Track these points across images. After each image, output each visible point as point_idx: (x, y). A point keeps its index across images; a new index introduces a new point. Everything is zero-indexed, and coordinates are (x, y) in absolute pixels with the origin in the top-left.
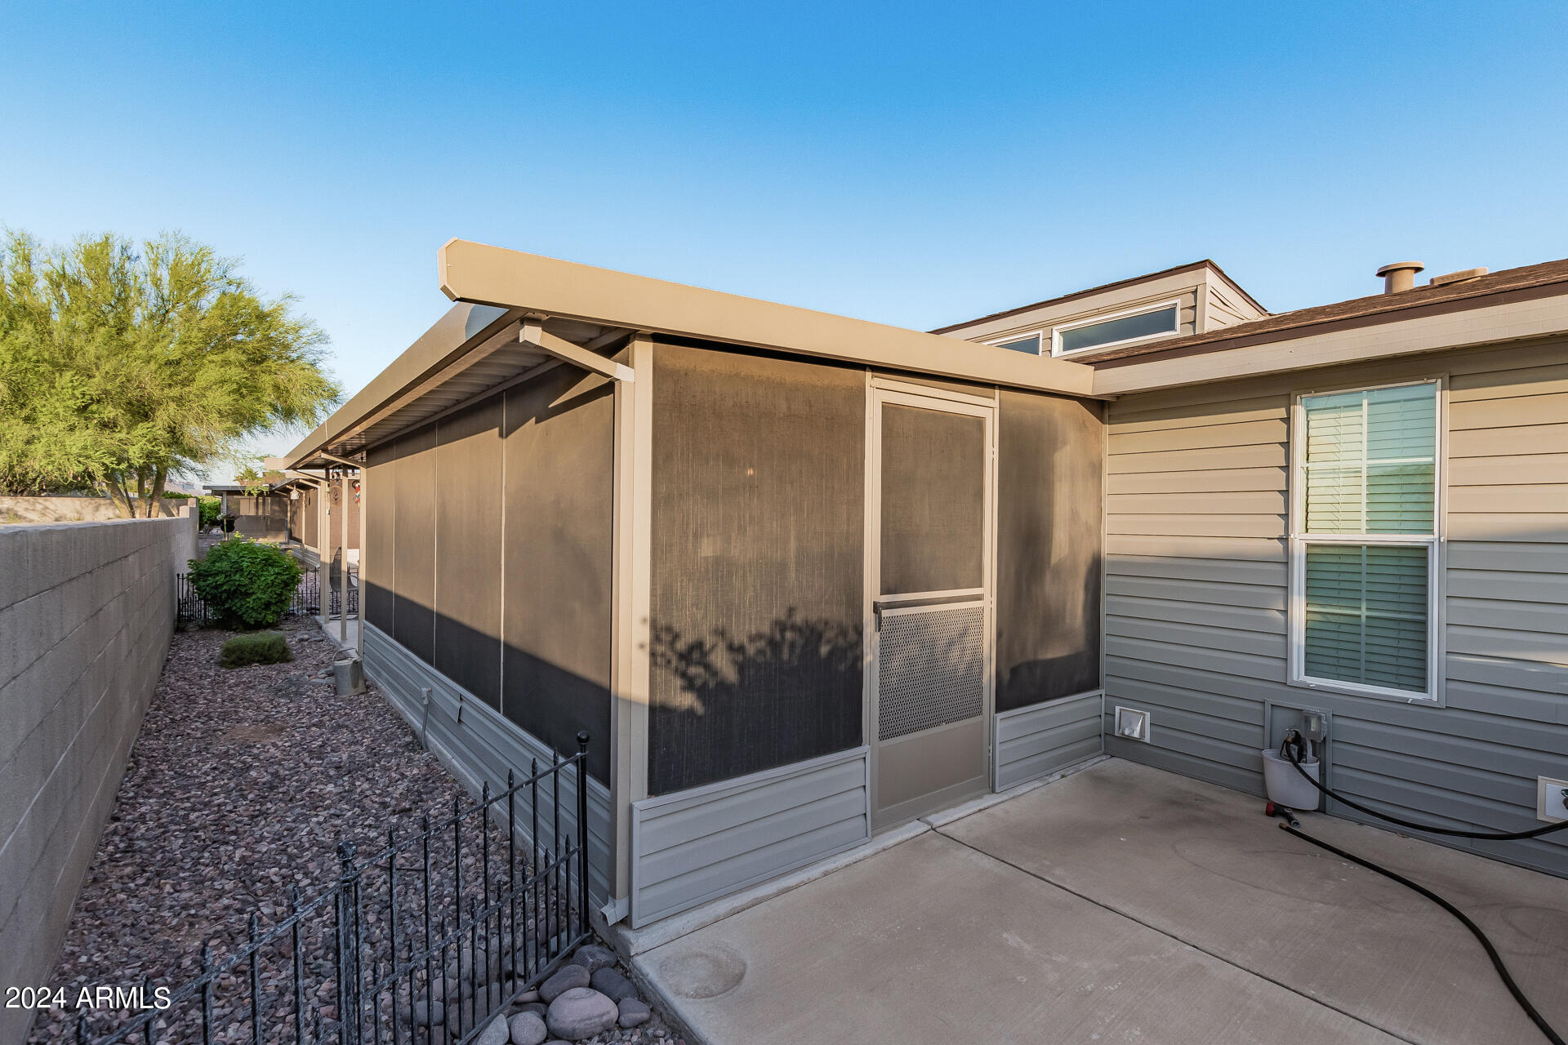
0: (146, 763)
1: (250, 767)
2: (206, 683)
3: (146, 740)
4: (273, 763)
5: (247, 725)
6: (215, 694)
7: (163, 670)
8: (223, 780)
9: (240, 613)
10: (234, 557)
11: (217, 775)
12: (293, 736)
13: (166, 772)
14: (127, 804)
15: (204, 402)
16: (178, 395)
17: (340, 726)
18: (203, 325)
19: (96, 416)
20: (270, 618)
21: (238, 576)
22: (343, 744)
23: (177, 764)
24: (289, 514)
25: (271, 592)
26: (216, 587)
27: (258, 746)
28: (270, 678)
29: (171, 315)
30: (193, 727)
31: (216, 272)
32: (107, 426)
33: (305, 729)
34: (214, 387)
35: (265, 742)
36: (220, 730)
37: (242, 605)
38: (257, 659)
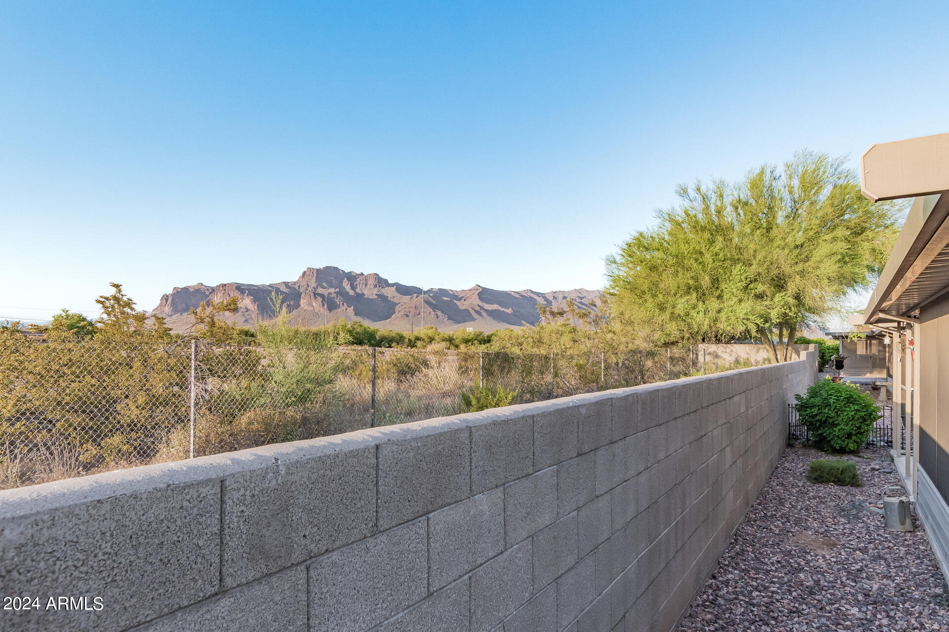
0: (741, 543)
1: (801, 570)
2: (794, 491)
3: (745, 526)
4: (818, 571)
5: (811, 533)
6: (798, 501)
7: (772, 475)
8: (782, 573)
9: (829, 439)
10: (825, 395)
11: (779, 568)
12: (840, 554)
13: (750, 554)
14: (723, 569)
15: (818, 272)
16: (801, 269)
17: (880, 557)
18: (820, 214)
19: (753, 291)
20: (852, 446)
21: (827, 410)
22: (878, 574)
23: (758, 550)
24: (887, 355)
25: (852, 425)
26: (813, 417)
27: (812, 554)
28: (840, 498)
29: (800, 211)
30: (776, 524)
31: (830, 171)
32: (760, 297)
33: (851, 550)
34: (825, 260)
35: (819, 552)
36: (792, 532)
37: (830, 433)
38: (832, 479)
